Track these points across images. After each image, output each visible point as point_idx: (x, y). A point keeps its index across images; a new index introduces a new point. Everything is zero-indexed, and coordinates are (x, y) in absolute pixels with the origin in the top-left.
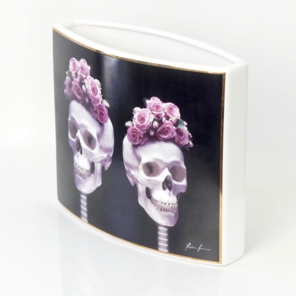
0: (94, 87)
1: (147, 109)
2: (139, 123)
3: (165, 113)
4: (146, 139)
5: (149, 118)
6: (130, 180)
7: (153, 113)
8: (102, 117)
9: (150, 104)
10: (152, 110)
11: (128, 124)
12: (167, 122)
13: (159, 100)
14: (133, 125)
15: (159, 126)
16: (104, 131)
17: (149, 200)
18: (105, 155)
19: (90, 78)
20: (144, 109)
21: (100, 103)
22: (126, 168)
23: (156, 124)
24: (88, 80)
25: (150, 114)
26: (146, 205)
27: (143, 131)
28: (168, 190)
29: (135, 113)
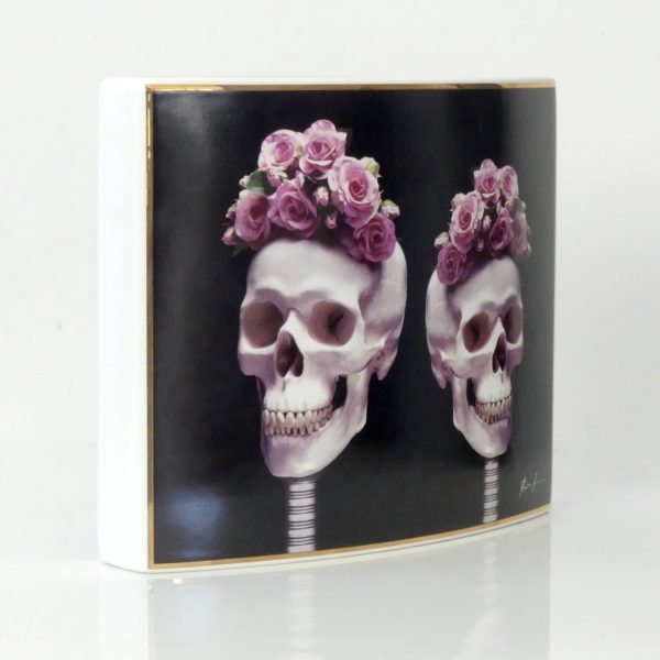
0: (357, 179)
1: (476, 192)
2: (460, 231)
3: (501, 191)
4: (471, 263)
5: (478, 213)
6: (439, 375)
7: (484, 199)
8: (378, 246)
9: (480, 177)
10: (482, 192)
11: (441, 240)
12: (503, 210)
13: (493, 164)
14: (450, 240)
15: (492, 224)
16: (383, 281)
17: (472, 408)
18: (381, 343)
19: (344, 161)
20: (470, 194)
21: (375, 213)
22: (432, 350)
23: (487, 221)
24: (338, 169)
25: (479, 202)
26: (466, 424)
27: (467, 245)
28: (500, 370)
29: (455, 208)
